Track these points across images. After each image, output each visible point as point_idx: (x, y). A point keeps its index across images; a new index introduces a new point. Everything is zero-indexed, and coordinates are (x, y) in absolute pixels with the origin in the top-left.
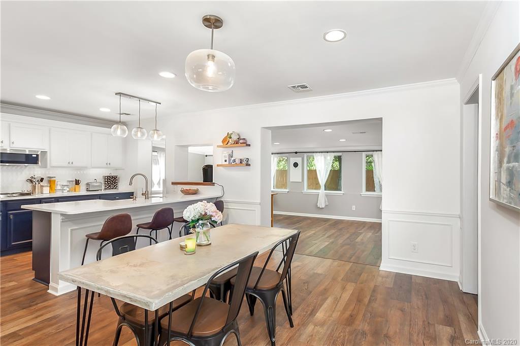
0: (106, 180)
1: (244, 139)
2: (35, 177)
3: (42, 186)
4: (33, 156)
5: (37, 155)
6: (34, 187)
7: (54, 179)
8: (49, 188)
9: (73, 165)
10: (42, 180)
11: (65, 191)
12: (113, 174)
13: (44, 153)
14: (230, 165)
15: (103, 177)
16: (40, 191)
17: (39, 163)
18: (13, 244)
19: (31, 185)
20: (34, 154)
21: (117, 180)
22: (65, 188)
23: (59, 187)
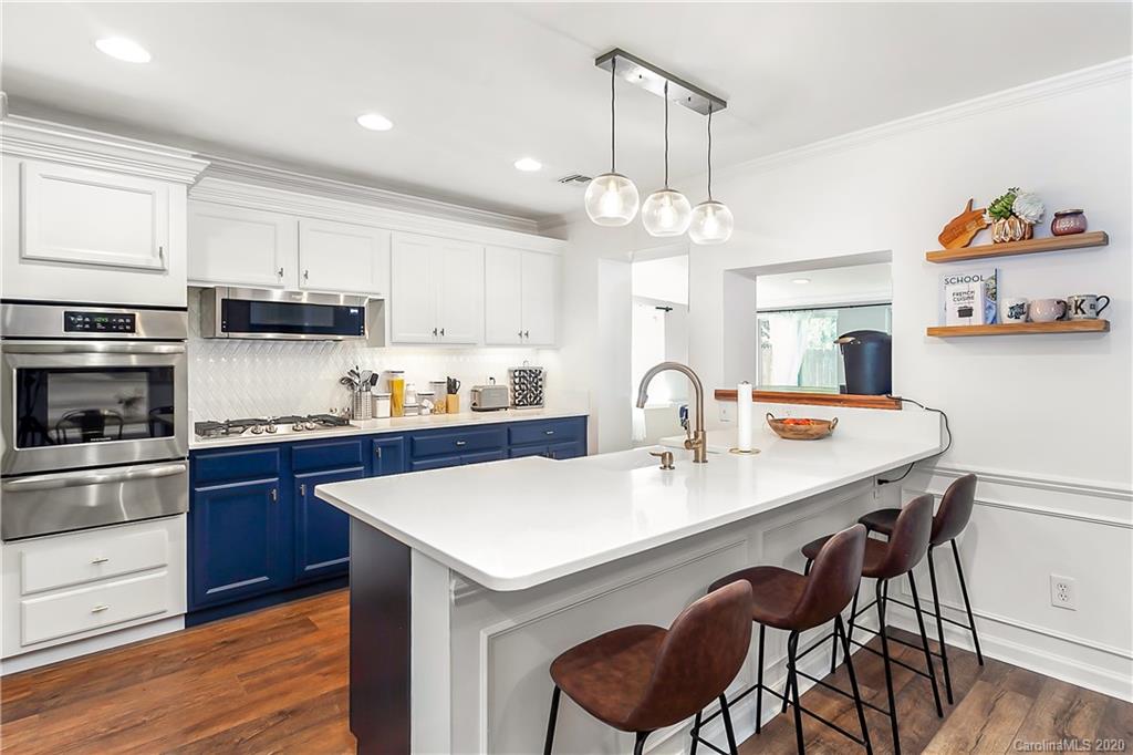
0: (517, 380)
1: (1077, 213)
2: (360, 371)
3: (375, 398)
4: (352, 311)
5: (361, 310)
6: (357, 400)
7: (400, 376)
8: (389, 401)
9: (443, 339)
10: (374, 379)
11: (424, 411)
12: (533, 364)
13: (377, 303)
14: (994, 328)
15: (510, 371)
16: (369, 411)
17: (366, 332)
18: (308, 568)
19: (350, 393)
20: (354, 308)
21: (541, 380)
22: (426, 403)
23: (411, 401)
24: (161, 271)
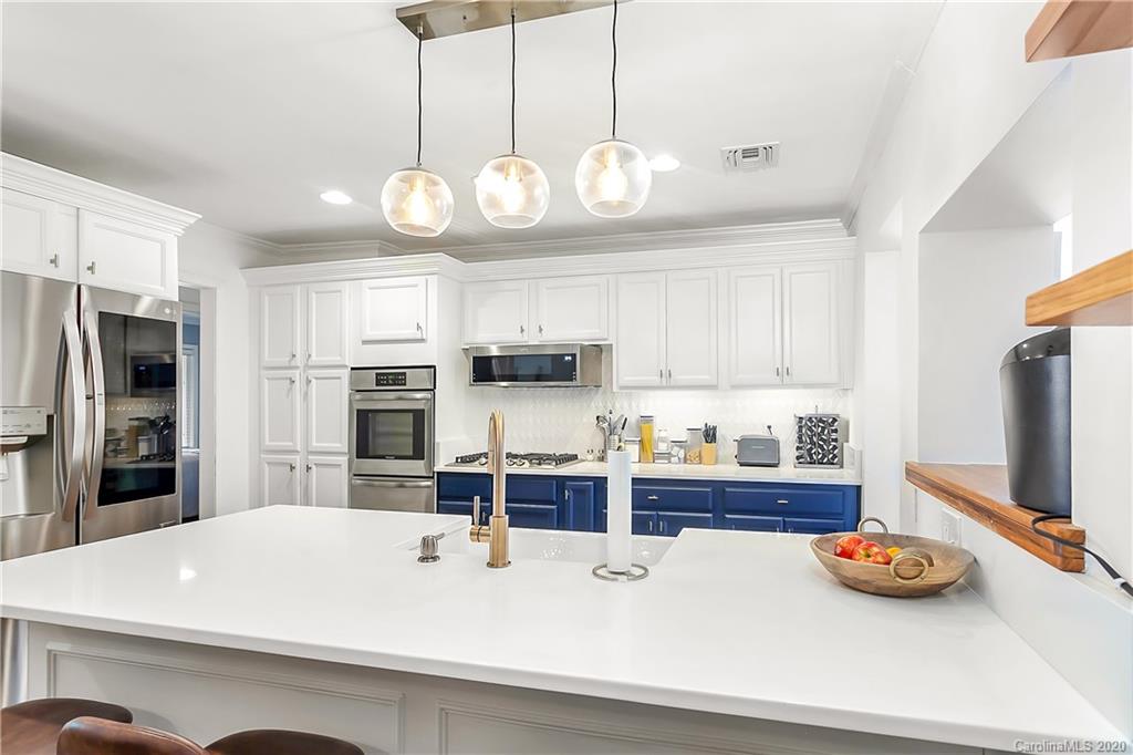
5: (574, 356)
8: (638, 446)
10: (625, 423)
11: (673, 459)
17: (578, 378)
20: (568, 355)
21: (836, 431)
22: (675, 450)
23: (663, 447)
24: (422, 340)
